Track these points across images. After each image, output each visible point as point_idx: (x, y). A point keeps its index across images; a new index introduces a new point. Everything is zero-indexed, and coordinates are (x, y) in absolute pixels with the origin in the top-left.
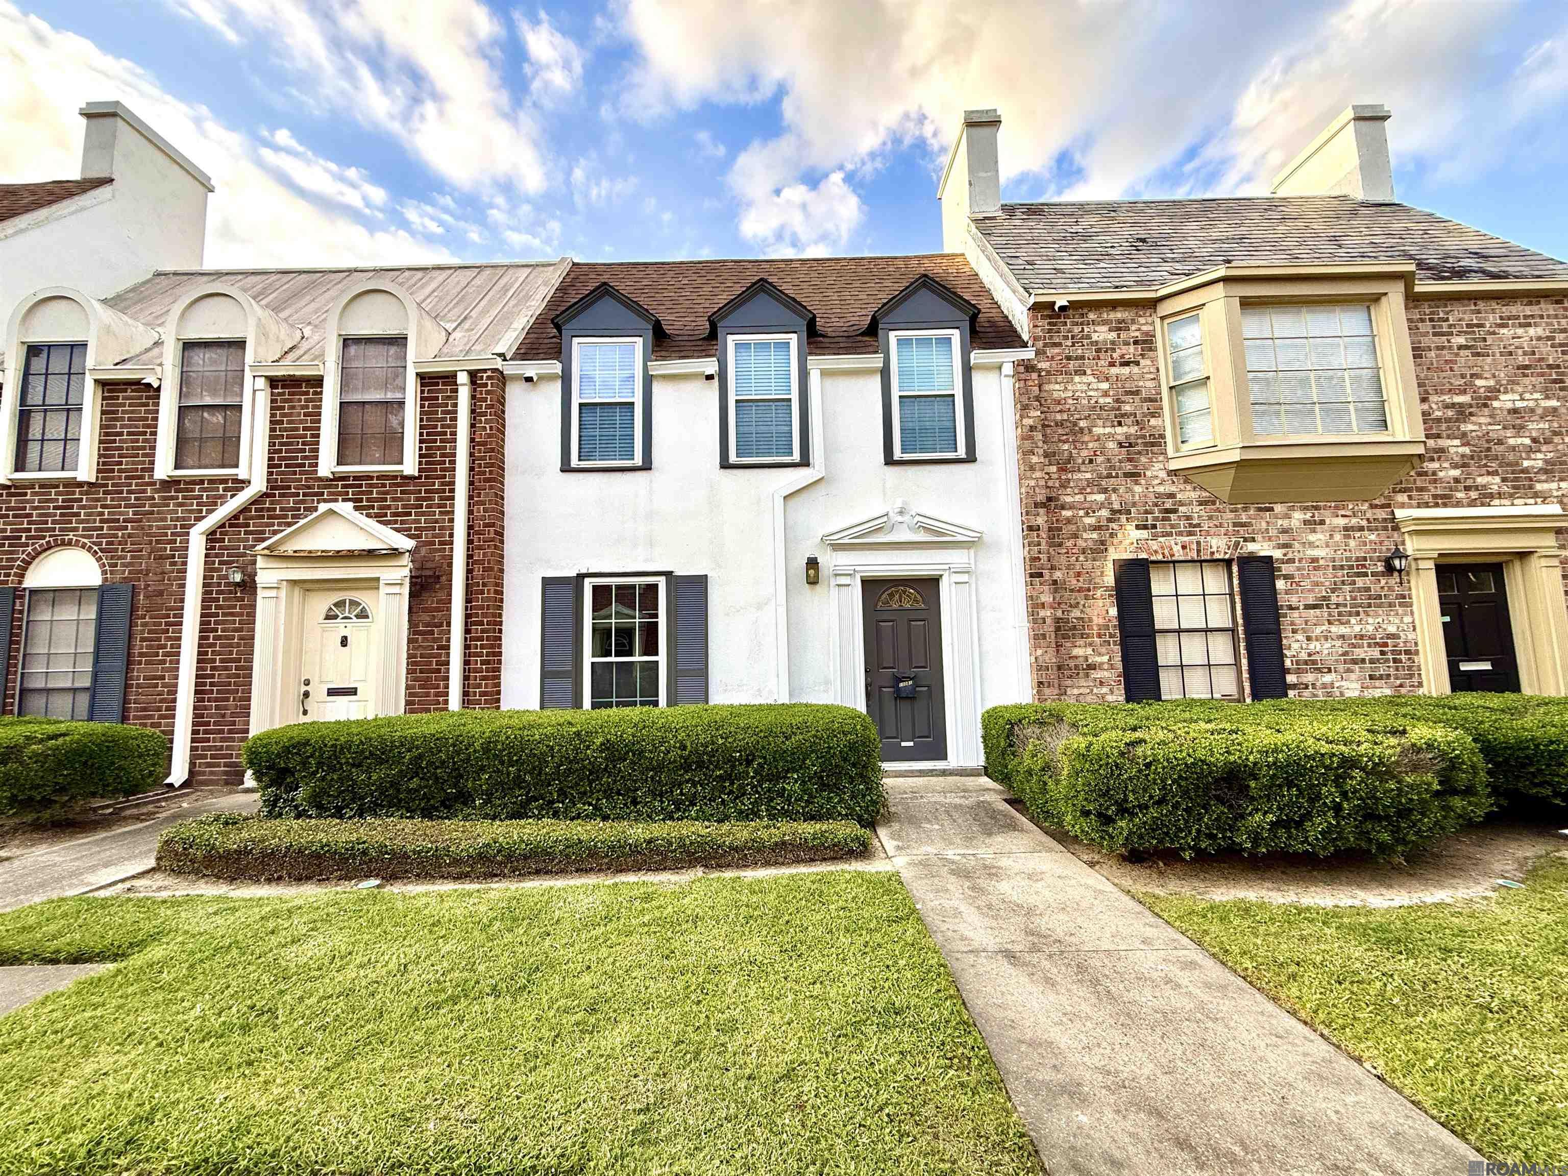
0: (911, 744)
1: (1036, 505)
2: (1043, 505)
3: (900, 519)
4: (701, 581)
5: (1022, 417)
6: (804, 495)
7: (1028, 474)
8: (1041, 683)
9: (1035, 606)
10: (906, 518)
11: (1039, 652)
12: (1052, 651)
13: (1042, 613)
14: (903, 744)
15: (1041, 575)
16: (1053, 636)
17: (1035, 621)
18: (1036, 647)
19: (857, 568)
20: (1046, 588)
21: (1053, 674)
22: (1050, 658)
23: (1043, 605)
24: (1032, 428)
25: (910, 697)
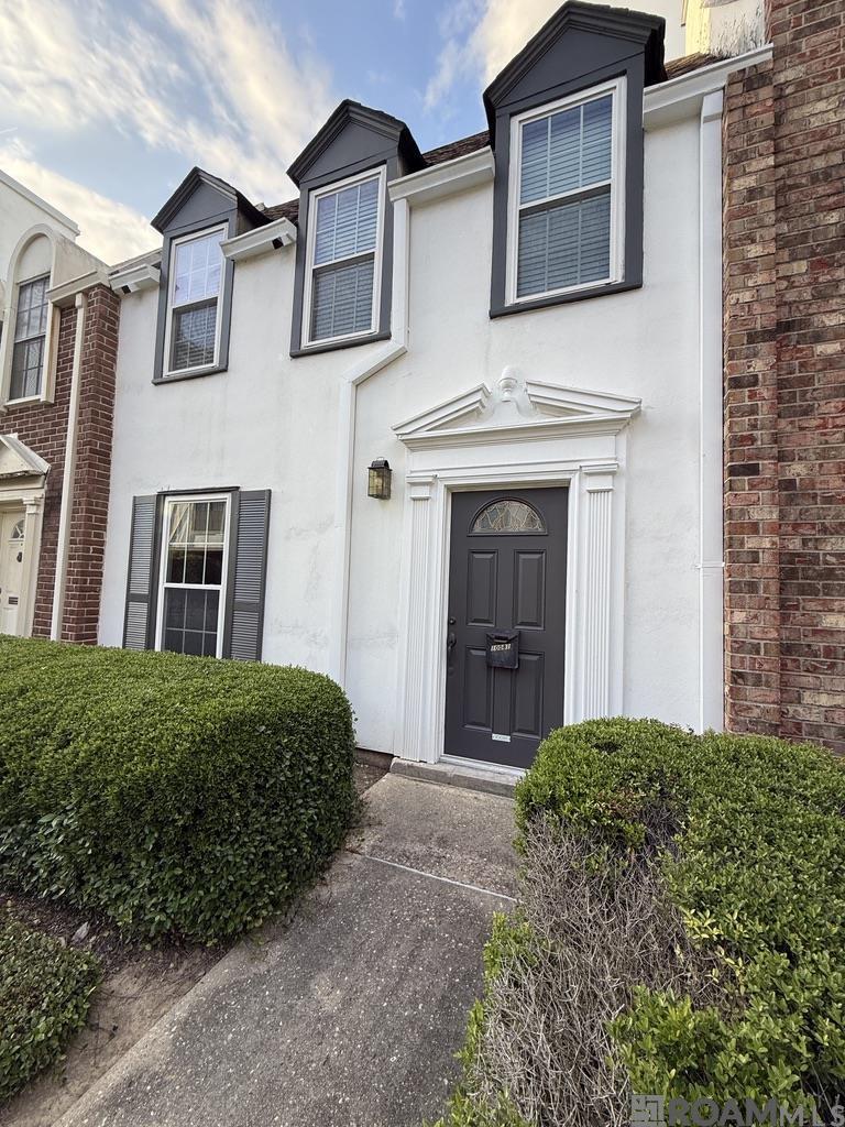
0: (507, 739)
1: (753, 338)
2: (767, 335)
3: (506, 395)
4: (265, 497)
5: (731, 179)
6: (381, 380)
7: (738, 281)
8: (741, 675)
9: (736, 527)
10: (518, 395)
11: (739, 616)
12: (768, 618)
13: (751, 543)
14: (495, 737)
15: (753, 470)
16: (774, 587)
17: (733, 557)
18: (732, 604)
19: (440, 474)
20: (764, 494)
21: (768, 664)
22: (765, 629)
23: (754, 528)
24: (752, 193)
25: (511, 669)
